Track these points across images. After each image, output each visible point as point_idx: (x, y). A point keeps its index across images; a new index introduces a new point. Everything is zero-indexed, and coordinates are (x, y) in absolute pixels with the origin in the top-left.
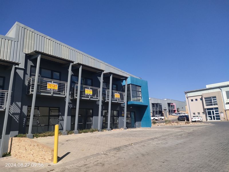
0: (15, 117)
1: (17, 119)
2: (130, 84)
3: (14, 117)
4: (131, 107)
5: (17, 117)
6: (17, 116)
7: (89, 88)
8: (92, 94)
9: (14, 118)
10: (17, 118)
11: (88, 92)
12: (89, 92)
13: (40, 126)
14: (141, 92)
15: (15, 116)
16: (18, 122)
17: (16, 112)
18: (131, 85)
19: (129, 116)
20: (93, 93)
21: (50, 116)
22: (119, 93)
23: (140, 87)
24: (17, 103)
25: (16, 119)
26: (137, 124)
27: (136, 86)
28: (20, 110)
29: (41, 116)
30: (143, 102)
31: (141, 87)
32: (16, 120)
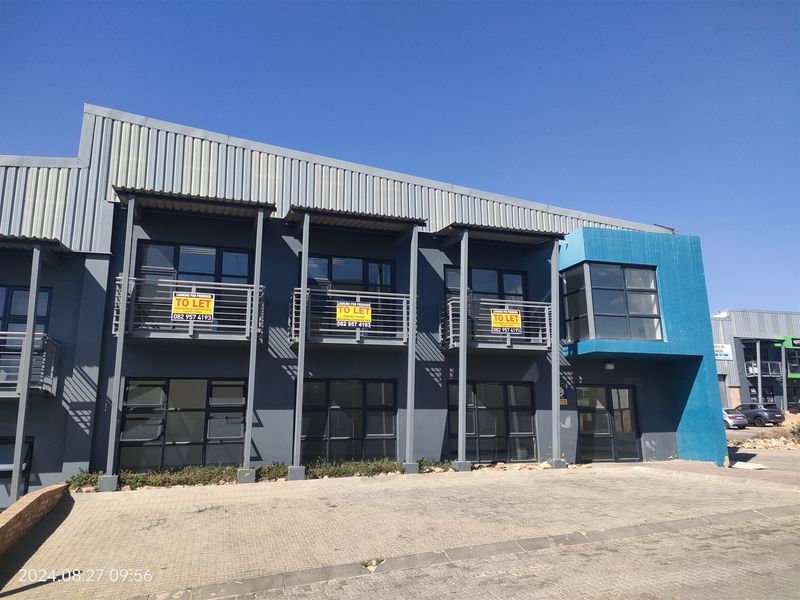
0: (79, 417)
1: (85, 423)
2: (582, 263)
3: (77, 415)
4: (610, 367)
5: (86, 415)
6: (86, 413)
7: (358, 300)
8: (372, 323)
9: (76, 419)
10: (84, 418)
11: (351, 313)
12: (354, 314)
13: (174, 444)
14: (654, 292)
15: (79, 412)
16: (87, 431)
17: (81, 400)
18: (586, 267)
19: (600, 406)
20: (373, 317)
21: (209, 411)
22: (515, 308)
23: (650, 273)
24: (86, 369)
25: (82, 421)
26: (648, 441)
27: (624, 266)
28: (95, 394)
29: (176, 410)
30: (666, 340)
31: (653, 268)
32: (82, 426)
